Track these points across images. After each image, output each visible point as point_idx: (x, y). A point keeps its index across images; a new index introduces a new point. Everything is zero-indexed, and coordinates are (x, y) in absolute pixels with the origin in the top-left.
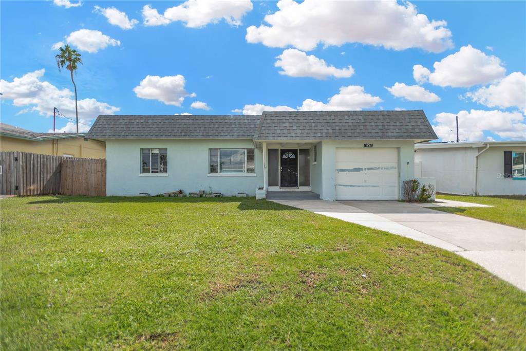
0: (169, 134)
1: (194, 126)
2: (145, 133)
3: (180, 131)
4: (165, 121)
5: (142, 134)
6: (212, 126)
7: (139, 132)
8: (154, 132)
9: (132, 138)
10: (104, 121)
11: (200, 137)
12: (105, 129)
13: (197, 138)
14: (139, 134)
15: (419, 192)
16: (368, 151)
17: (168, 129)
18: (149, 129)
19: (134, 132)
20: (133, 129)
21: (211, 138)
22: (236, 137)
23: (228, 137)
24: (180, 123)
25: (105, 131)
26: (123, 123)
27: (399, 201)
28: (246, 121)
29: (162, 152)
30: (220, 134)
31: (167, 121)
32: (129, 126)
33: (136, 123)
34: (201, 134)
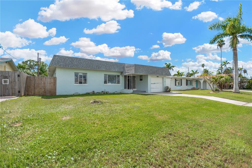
0: (92, 67)
1: (101, 65)
2: (81, 66)
3: (96, 67)
4: (88, 61)
5: (80, 66)
6: (107, 66)
7: (78, 65)
8: (85, 66)
9: (75, 68)
10: (58, 58)
11: (104, 70)
12: (60, 62)
13: (103, 70)
14: (78, 66)
15: (169, 90)
16: (157, 78)
17: (90, 65)
18: (82, 64)
19: (75, 65)
20: (74, 64)
21: (108, 70)
22: (117, 71)
23: (114, 70)
24: (95, 63)
25: (60, 63)
26: (69, 60)
27: (164, 92)
28: (119, 65)
29: (84, 75)
30: (111, 69)
31: (89, 62)
32: (72, 62)
33: (75, 61)
34: (104, 68)
